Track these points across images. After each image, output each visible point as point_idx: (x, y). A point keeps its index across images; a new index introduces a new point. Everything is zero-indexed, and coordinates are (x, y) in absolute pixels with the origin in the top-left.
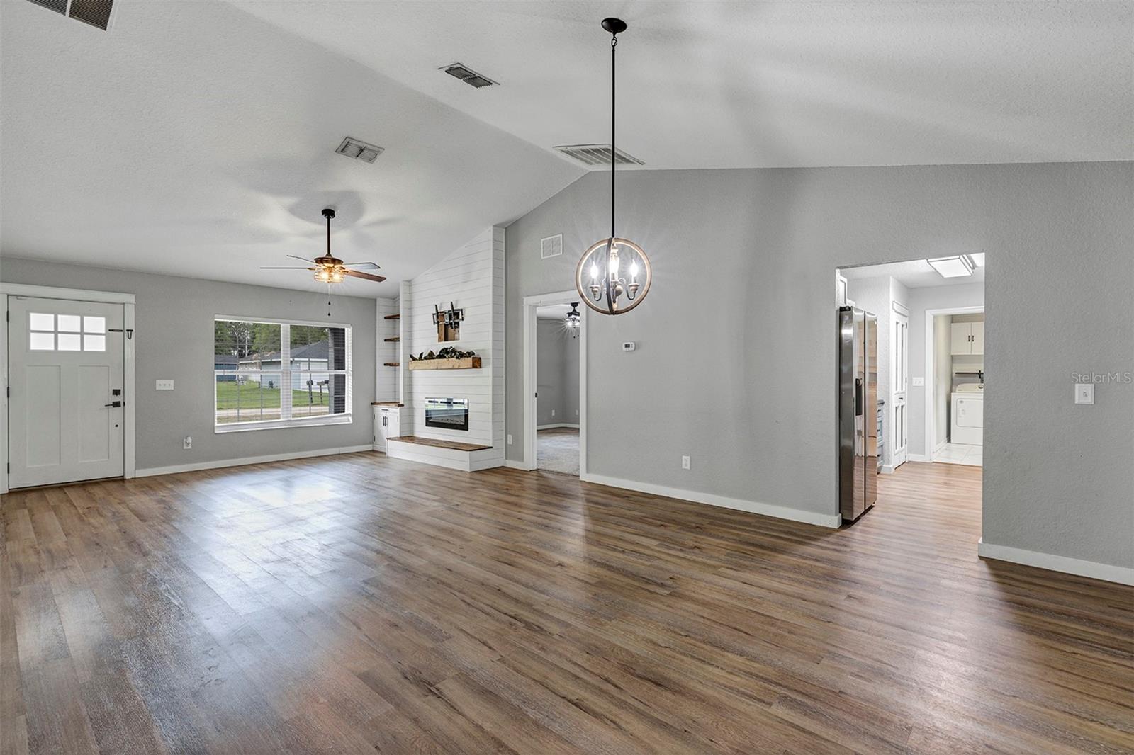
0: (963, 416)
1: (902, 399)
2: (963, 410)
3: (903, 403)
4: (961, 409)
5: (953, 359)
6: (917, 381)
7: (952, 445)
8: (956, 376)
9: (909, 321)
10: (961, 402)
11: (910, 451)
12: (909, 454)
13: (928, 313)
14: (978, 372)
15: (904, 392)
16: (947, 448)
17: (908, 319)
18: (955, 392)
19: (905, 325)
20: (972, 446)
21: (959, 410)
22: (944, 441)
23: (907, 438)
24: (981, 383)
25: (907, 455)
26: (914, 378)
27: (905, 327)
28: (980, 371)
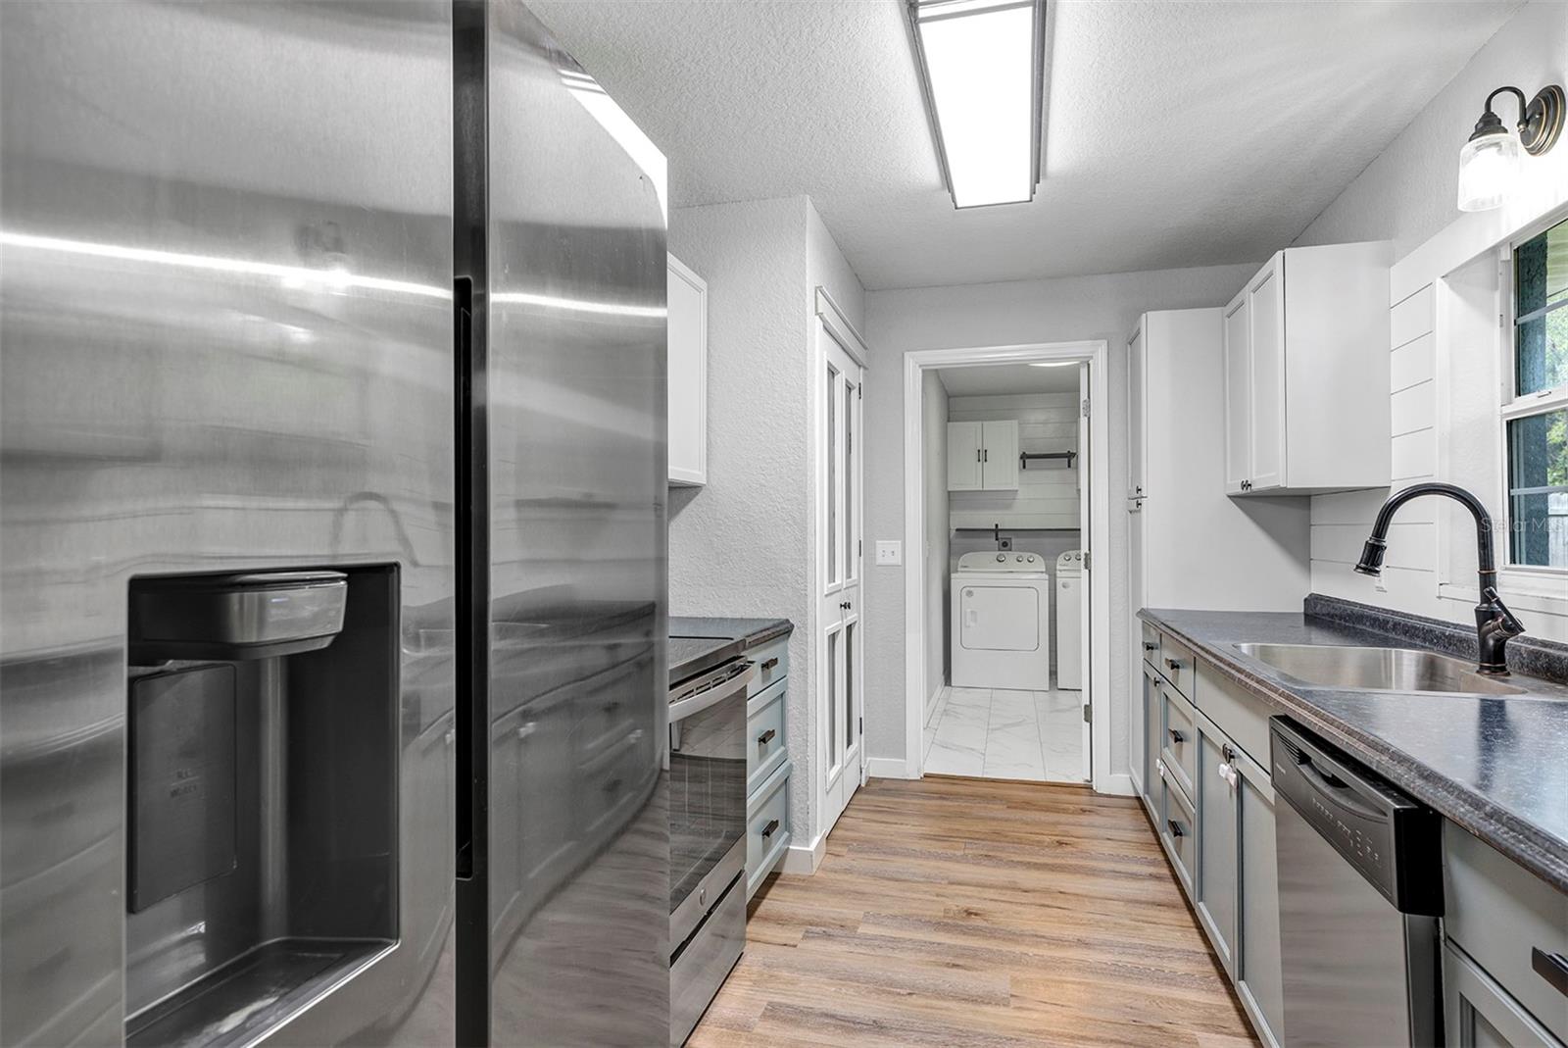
0: (972, 624)
1: (847, 606)
2: (972, 612)
3: (851, 616)
4: (969, 610)
5: (951, 499)
6: (886, 551)
7: (957, 695)
8: (956, 537)
9: (865, 375)
10: (970, 594)
11: (871, 750)
12: (869, 759)
13: (911, 361)
14: (994, 527)
15: (855, 585)
16: (945, 710)
17: (862, 369)
18: (957, 571)
19: (854, 388)
20: (992, 693)
21: (966, 612)
22: (939, 687)
23: (863, 716)
24: (999, 550)
25: (865, 761)
26: (878, 542)
27: (855, 393)
28: (997, 525)
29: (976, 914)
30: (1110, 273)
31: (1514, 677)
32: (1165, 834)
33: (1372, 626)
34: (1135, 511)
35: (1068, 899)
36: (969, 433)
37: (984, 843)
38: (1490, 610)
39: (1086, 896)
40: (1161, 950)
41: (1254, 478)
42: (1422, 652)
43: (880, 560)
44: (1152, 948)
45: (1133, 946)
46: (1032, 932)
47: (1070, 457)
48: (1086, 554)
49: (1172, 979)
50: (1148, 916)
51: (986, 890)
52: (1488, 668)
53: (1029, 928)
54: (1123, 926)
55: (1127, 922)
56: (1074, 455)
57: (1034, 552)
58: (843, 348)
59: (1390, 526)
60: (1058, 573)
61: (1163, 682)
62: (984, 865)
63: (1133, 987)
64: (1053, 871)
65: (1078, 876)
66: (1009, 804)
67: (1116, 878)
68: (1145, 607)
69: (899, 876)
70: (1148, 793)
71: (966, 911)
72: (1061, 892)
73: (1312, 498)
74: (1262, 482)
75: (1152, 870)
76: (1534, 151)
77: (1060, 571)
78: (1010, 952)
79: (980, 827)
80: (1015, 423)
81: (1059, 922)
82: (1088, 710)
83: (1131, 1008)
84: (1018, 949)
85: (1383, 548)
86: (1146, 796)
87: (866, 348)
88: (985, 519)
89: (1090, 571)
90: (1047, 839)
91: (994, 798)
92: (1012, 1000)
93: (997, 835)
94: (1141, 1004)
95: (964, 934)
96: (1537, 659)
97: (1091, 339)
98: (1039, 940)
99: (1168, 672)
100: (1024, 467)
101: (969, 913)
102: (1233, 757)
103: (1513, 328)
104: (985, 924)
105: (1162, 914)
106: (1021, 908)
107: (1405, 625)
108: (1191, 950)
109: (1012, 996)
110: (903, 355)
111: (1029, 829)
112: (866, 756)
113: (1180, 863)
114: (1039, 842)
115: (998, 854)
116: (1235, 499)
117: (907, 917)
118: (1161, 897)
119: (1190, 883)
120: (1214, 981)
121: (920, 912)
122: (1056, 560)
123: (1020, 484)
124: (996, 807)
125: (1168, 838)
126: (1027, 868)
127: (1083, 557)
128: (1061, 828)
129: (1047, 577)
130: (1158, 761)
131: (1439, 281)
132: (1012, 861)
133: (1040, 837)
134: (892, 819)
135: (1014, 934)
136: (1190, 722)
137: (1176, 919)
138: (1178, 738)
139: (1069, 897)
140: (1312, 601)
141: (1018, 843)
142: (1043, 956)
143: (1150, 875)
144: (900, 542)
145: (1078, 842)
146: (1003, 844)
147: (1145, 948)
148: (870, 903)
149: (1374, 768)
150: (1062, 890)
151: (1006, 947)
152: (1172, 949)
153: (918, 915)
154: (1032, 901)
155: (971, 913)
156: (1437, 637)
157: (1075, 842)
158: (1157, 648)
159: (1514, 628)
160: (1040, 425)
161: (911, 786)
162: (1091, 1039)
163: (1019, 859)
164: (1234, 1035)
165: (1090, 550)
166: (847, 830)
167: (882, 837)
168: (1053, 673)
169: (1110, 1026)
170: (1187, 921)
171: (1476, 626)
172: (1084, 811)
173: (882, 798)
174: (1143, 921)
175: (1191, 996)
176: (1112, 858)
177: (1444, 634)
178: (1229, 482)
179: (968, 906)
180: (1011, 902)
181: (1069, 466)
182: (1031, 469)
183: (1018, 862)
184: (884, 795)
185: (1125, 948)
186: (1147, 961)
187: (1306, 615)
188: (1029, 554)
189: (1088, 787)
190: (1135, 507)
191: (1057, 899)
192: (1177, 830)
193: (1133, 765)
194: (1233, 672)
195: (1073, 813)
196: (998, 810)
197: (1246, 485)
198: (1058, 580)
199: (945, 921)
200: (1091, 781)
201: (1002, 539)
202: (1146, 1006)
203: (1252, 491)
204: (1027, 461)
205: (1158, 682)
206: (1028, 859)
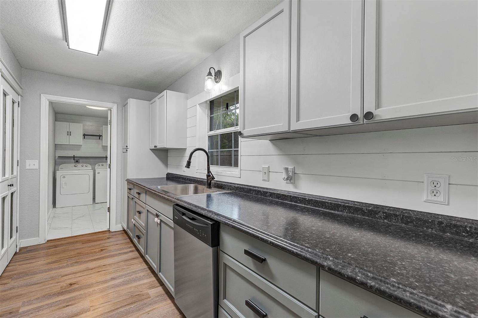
0: (65, 187)
1: (11, 185)
3: (13, 189)
4: (64, 182)
5: (56, 147)
6: (31, 164)
7: (58, 210)
8: (58, 159)
10: (64, 177)
11: (21, 237)
12: (20, 241)
13: (44, 97)
14: (73, 156)
15: (16, 177)
16: (54, 216)
17: (20, 97)
18: (59, 170)
19: (16, 102)
20: (72, 208)
21: (62, 183)
22: (51, 209)
23: (18, 226)
24: (75, 163)
25: (19, 242)
26: (26, 161)
27: (16, 105)
28: (74, 156)
29: (74, 284)
30: (118, 85)
31: (212, 188)
32: (134, 239)
33: (182, 179)
34: (126, 152)
35: (106, 267)
36: (63, 126)
37: (74, 258)
38: (209, 175)
39: (112, 264)
40: (136, 271)
41: (158, 145)
42: (194, 185)
43: (27, 167)
44: (133, 272)
45: (128, 274)
46: (96, 282)
47: (100, 136)
48: (109, 164)
49: (140, 279)
50: (130, 263)
51: (77, 274)
52: (208, 187)
53: (95, 281)
54: (124, 269)
55: (125, 267)
56: (101, 136)
57: (88, 164)
58: (11, 86)
59: (192, 157)
60: (96, 170)
61: (135, 198)
62: (76, 266)
63: (130, 286)
64: (100, 259)
65: (109, 258)
66: (83, 243)
67: (120, 255)
68: (128, 178)
69: (38, 282)
70: (128, 229)
71: (70, 284)
72: (104, 265)
73: (169, 151)
74: (159, 146)
75: (130, 249)
76: (217, 82)
77: (97, 169)
78: (89, 292)
79: (73, 253)
80: (82, 125)
81: (105, 275)
82: (109, 209)
83: (130, 292)
84: (91, 290)
85: (191, 162)
86: (128, 230)
87: (21, 88)
88: (70, 153)
89: (110, 169)
90: (97, 250)
91: (77, 242)
92: (91, 308)
93: (79, 254)
94: (132, 290)
95: (70, 293)
96: (216, 184)
97: (112, 103)
98: (98, 284)
99: (137, 195)
100: (84, 138)
101: (71, 284)
102: (159, 216)
103: (209, 117)
104: (78, 286)
105: (135, 261)
106: (91, 276)
107: (190, 179)
108: (143, 268)
109: (91, 307)
110: (40, 95)
111: (90, 249)
112: (19, 240)
113: (139, 246)
114: (94, 252)
115: (80, 260)
116: (152, 150)
117: (44, 296)
118: (133, 256)
119: (143, 251)
120: (151, 274)
121: (50, 292)
122: (95, 166)
123: (83, 143)
124: (78, 244)
125: (135, 240)
126: (92, 261)
127: (108, 165)
128: (101, 245)
129: (92, 171)
130: (132, 220)
131: (198, 105)
132: (86, 261)
133: (95, 250)
134: (34, 261)
135: (89, 285)
136: (144, 208)
137: (138, 261)
138: (140, 213)
139: (107, 266)
140: (168, 174)
141: (88, 254)
142: (100, 288)
143: (130, 251)
144: (37, 161)
145: (107, 248)
146: (82, 257)
147: (131, 273)
148: (25, 297)
149: (204, 214)
150: (104, 264)
151: (86, 291)
152: (139, 270)
153: (49, 294)
154: (95, 272)
155: (72, 284)
156: (196, 181)
157: (106, 249)
158: (132, 189)
159: (213, 178)
160: (90, 126)
161: (42, 246)
162: (119, 308)
163: (88, 259)
164: (157, 287)
165: (110, 163)
166: (10, 272)
167: (28, 269)
168: (94, 199)
169: (124, 301)
170: (141, 261)
171: (206, 178)
172: (108, 238)
173: (28, 254)
174: (130, 265)
175: (145, 281)
176: (118, 250)
177: (197, 180)
178: (150, 146)
179: (71, 282)
180: (87, 275)
181: (100, 139)
182: (86, 139)
183: (88, 261)
184: (29, 253)
185: (126, 275)
186: (132, 276)
187: (167, 178)
188: (86, 164)
189: (109, 231)
190: (125, 151)
191: (103, 268)
192: (139, 237)
193: (123, 222)
194: (160, 194)
195: (105, 240)
196: (79, 246)
197: (155, 147)
198: (96, 172)
199: (61, 291)
200: (110, 228)
201: (76, 160)
202: (134, 290)
203: (157, 148)
204: (85, 136)
205: (133, 198)
206: (91, 258)
